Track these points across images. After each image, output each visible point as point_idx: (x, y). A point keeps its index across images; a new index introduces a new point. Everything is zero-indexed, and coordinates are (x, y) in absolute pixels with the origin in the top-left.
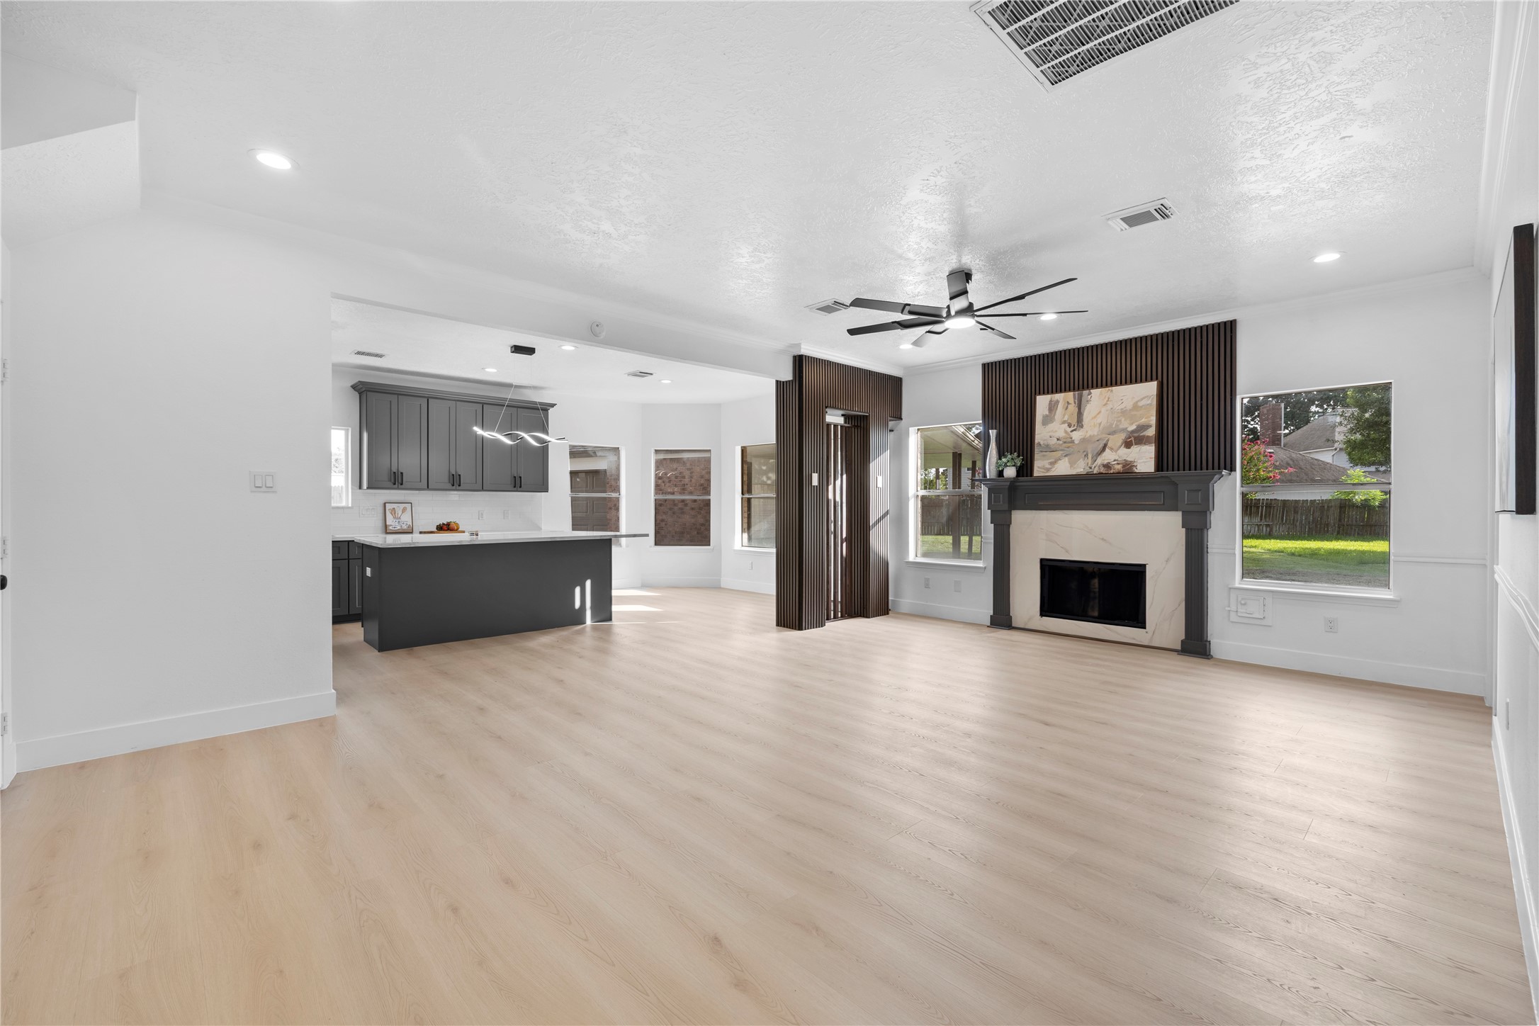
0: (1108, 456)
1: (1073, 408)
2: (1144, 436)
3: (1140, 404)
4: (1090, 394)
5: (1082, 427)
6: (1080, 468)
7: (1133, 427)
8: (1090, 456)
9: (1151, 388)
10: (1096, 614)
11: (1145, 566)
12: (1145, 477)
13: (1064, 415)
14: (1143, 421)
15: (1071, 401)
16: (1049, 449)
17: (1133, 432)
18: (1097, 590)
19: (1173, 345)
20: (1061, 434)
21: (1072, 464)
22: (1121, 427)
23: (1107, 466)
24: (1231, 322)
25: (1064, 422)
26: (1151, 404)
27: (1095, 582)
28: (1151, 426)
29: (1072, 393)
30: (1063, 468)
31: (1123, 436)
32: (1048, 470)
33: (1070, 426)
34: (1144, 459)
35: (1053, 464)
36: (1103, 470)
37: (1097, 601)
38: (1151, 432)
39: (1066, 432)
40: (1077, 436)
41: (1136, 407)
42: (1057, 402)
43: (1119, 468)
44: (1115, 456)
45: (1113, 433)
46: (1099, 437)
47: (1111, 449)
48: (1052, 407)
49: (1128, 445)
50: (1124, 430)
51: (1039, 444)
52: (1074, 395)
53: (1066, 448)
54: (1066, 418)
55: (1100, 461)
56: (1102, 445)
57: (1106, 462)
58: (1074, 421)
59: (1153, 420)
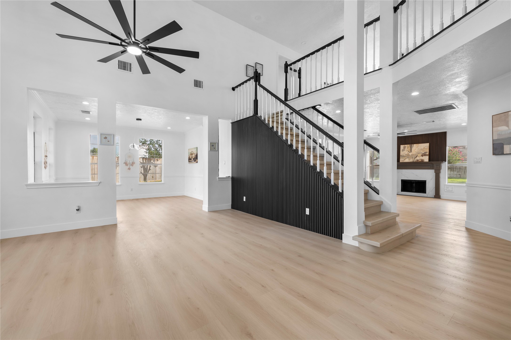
0: (418, 158)
1: (409, 148)
2: (426, 154)
3: (425, 148)
4: (414, 145)
5: (412, 152)
6: (411, 160)
7: (424, 152)
8: (413, 158)
9: (428, 144)
10: (414, 191)
11: (426, 181)
12: (426, 163)
13: (407, 149)
14: (426, 151)
15: (409, 146)
16: (403, 156)
17: (423, 153)
18: (415, 186)
19: (433, 136)
20: (407, 153)
21: (409, 160)
22: (421, 152)
23: (418, 160)
24: (446, 132)
25: (407, 151)
26: (427, 148)
27: (414, 184)
28: (427, 152)
29: (409, 145)
30: (407, 160)
31: (421, 154)
32: (403, 161)
33: (409, 152)
34: (426, 159)
35: (404, 160)
36: (416, 161)
37: (415, 188)
38: (428, 153)
39: (408, 153)
40: (410, 154)
41: (424, 148)
42: (406, 147)
43: (420, 160)
44: (419, 158)
45: (419, 153)
46: (416, 154)
47: (418, 157)
48: (404, 148)
49: (422, 156)
50: (421, 153)
51: (401, 155)
52: (410, 145)
53: (408, 156)
54: (408, 150)
55: (416, 159)
56: (416, 156)
57: (417, 159)
58: (410, 151)
59: (428, 151)
